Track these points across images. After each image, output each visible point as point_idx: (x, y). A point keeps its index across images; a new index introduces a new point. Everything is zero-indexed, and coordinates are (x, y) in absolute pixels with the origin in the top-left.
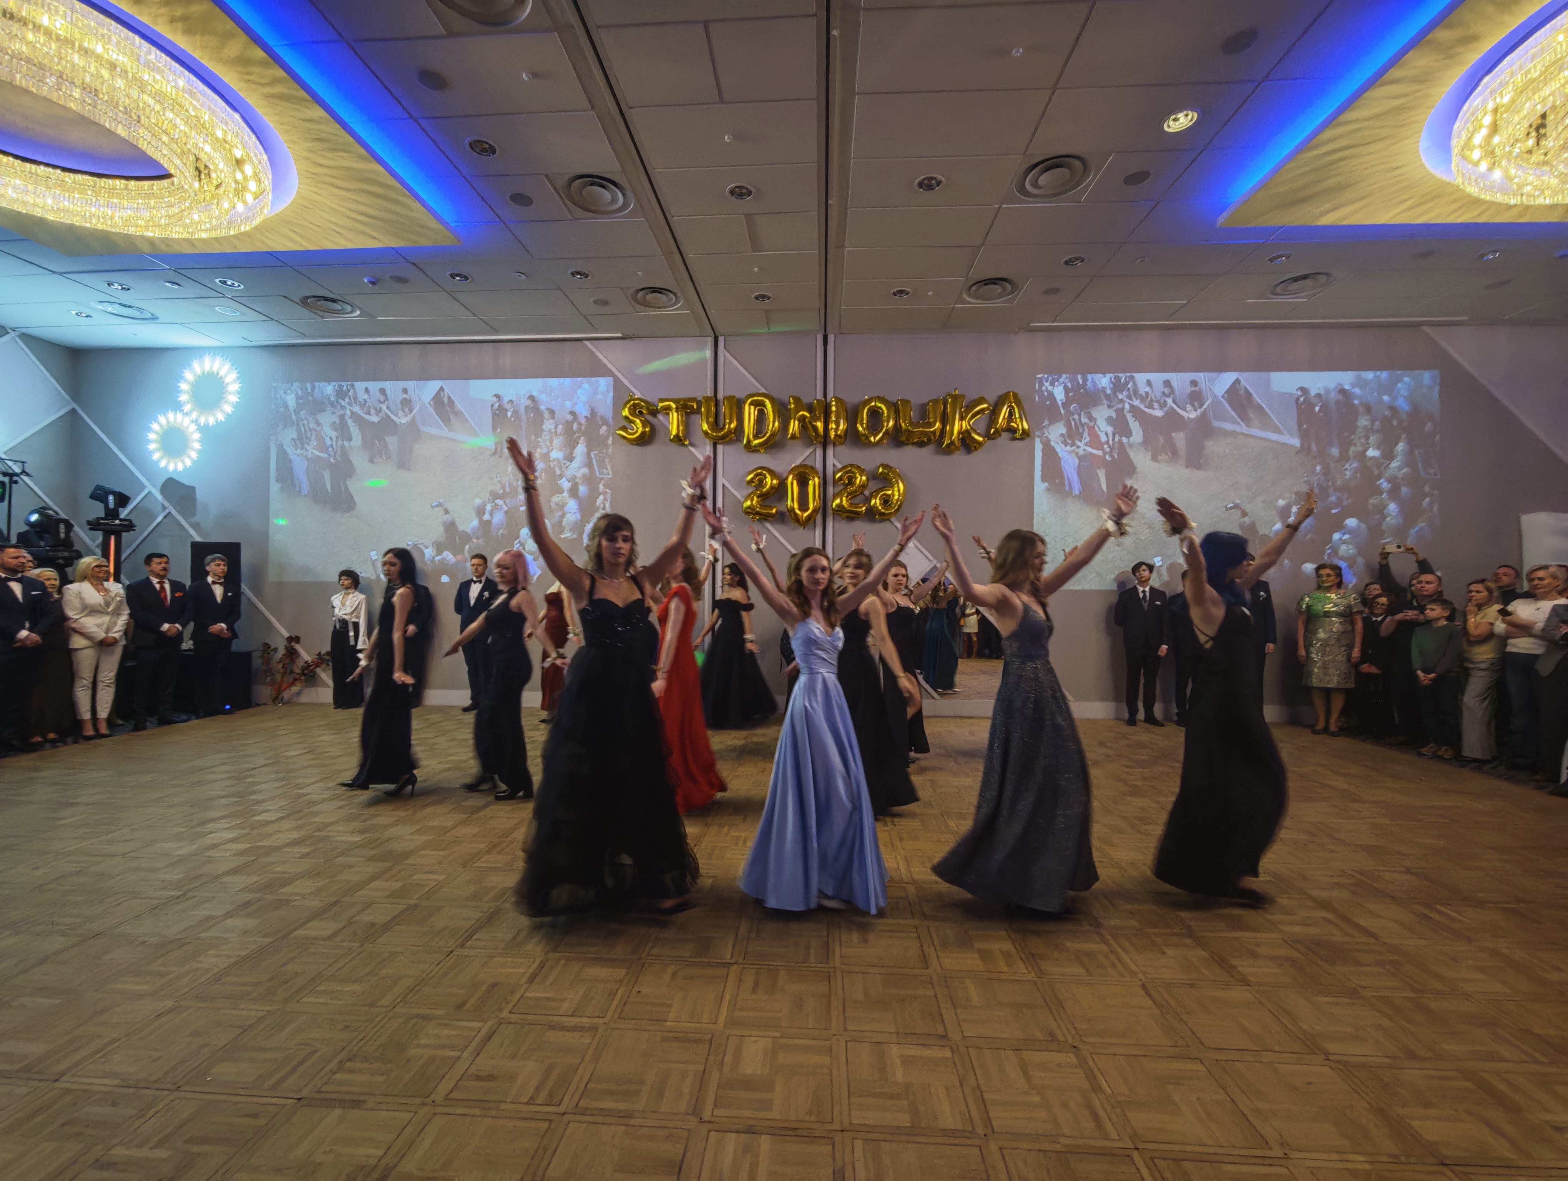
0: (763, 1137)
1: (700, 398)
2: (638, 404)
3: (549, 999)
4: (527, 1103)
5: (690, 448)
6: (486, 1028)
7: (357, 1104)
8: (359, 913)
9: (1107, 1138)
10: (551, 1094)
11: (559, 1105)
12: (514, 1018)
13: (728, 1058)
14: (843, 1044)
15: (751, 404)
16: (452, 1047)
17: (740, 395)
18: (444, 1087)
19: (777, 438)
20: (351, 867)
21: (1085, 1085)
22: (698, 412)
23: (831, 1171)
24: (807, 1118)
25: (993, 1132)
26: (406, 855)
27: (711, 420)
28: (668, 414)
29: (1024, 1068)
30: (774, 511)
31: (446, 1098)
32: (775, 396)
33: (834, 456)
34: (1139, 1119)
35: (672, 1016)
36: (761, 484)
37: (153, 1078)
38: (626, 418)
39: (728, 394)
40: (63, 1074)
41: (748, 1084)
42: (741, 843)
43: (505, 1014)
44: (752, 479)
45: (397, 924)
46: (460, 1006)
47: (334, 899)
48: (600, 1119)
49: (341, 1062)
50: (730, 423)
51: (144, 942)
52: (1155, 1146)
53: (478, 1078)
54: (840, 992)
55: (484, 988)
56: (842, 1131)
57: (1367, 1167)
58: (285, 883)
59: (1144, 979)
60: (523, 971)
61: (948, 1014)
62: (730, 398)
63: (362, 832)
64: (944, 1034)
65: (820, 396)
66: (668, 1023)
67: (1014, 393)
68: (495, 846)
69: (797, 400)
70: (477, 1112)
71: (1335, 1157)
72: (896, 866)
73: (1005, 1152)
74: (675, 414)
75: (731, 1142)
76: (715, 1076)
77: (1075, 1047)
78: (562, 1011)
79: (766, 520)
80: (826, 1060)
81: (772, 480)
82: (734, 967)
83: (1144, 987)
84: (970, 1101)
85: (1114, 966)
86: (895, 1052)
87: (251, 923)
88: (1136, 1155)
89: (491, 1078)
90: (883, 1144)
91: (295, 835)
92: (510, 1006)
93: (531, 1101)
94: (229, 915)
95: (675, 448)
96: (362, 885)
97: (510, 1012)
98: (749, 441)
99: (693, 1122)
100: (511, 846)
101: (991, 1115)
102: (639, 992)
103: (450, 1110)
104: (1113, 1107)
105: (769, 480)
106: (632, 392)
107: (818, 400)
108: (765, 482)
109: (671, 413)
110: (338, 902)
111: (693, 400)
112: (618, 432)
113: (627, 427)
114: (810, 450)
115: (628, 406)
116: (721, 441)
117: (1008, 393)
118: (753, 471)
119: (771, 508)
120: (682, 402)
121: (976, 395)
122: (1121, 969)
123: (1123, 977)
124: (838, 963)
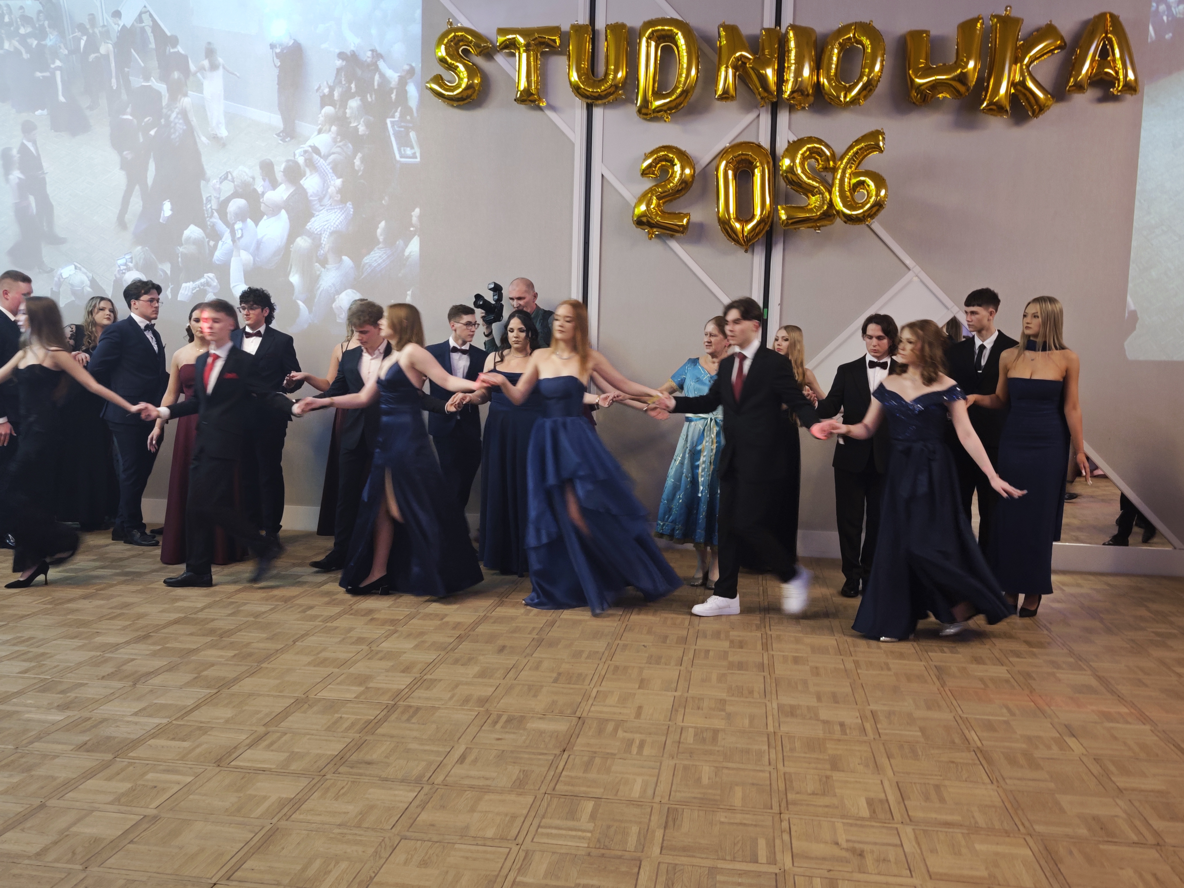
1: (566, 27)
2: (462, 39)
5: (549, 113)
8: (74, 824)
15: (649, 38)
17: (634, 22)
19: (693, 97)
20: (56, 757)
22: (562, 51)
26: (135, 744)
27: (585, 65)
28: (513, 55)
30: (685, 221)
32: (693, 21)
33: (790, 128)
36: (665, 174)
38: (442, 61)
39: (612, 21)
42: (635, 750)
44: (650, 166)
45: (131, 842)
47: (37, 802)
50: (616, 72)
62: (616, 29)
63: (63, 707)
65: (769, 22)
67: (1112, 16)
68: (260, 739)
69: (732, 30)
72: (882, 796)
74: (524, 56)
79: (672, 236)
81: (683, 169)
95: (523, 111)
96: (69, 785)
98: (646, 102)
100: (284, 738)
105: (677, 168)
106: (454, 17)
107: (765, 30)
108: (670, 171)
109: (517, 54)
110: (42, 806)
111: (555, 30)
112: (428, 85)
113: (444, 77)
114: (751, 116)
115: (446, 41)
116: (600, 102)
117: (1103, 16)
118: (652, 153)
119: (680, 216)
120: (536, 35)
121: (1042, 22)
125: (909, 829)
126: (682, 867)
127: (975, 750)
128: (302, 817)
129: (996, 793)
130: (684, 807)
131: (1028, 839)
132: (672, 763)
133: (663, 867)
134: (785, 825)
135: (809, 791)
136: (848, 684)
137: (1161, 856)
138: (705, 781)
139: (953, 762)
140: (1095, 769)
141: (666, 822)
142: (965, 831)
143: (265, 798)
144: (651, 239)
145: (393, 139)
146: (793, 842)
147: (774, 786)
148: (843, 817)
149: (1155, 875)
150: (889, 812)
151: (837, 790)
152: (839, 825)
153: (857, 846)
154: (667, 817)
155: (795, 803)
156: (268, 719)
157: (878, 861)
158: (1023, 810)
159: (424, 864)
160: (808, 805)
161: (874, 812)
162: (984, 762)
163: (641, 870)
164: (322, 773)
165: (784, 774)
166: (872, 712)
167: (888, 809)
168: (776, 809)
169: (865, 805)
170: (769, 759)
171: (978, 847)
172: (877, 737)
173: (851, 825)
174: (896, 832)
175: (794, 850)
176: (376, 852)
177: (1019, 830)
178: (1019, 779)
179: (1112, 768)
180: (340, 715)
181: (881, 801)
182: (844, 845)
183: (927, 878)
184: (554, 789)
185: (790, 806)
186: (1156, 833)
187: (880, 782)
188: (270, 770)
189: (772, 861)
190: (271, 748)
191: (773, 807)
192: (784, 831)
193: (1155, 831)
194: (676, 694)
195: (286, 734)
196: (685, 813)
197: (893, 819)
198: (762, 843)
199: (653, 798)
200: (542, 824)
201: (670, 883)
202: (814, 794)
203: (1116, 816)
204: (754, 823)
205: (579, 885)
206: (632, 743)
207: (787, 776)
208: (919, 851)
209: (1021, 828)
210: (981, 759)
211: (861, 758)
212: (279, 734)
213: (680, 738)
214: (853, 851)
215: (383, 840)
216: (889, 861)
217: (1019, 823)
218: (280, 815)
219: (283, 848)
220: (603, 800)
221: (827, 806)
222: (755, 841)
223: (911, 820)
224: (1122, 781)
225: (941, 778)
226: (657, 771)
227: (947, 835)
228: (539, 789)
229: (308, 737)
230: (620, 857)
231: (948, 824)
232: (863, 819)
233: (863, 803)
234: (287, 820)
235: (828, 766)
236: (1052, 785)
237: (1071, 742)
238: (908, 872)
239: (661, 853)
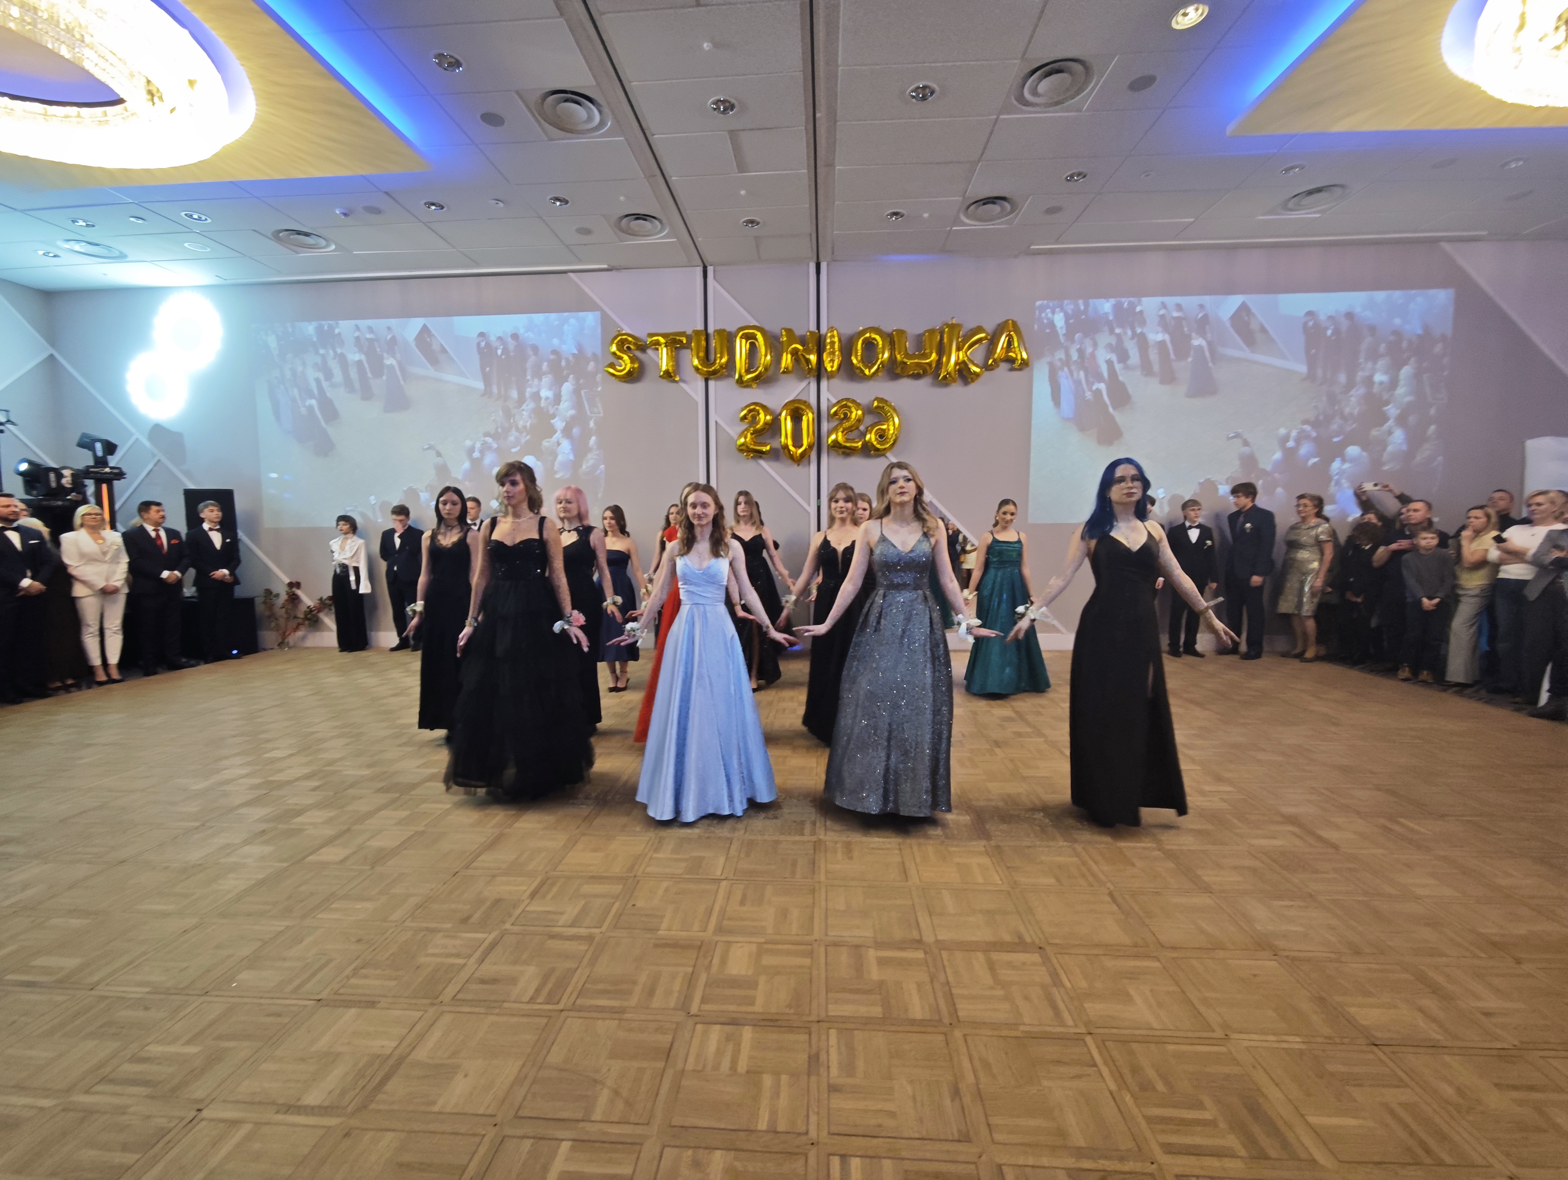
0: (746, 1027)
1: (689, 332)
2: (626, 339)
3: (549, 912)
4: (528, 1002)
5: (682, 384)
6: (491, 937)
7: (372, 1004)
8: (368, 840)
9: (1063, 1024)
10: (550, 994)
11: (558, 1003)
12: (516, 929)
13: (716, 961)
14: (822, 949)
15: (741, 338)
16: (458, 956)
17: (732, 328)
18: (451, 990)
19: (770, 373)
20: (361, 798)
21: (1047, 980)
22: (687, 346)
23: (806, 1056)
24: (787, 1011)
25: (959, 1021)
26: (414, 786)
27: (702, 354)
28: (657, 349)
29: (992, 967)
30: (768, 448)
31: (454, 998)
32: (768, 327)
33: (828, 390)
34: (1095, 1009)
35: (664, 926)
36: (754, 420)
37: (182, 986)
38: (614, 353)
39: (718, 328)
40: (98, 983)
41: (734, 983)
43: (508, 926)
44: (745, 415)
45: (405, 849)
46: (465, 920)
47: (345, 827)
48: (594, 1015)
49: (354, 969)
50: (721, 358)
51: (167, 868)
52: (1106, 1031)
53: (483, 981)
54: (823, 903)
55: (488, 904)
56: (818, 1022)
57: (1303, 1047)
58: (299, 813)
59: (1112, 888)
60: (525, 888)
61: (924, 920)
62: (720, 332)
63: (369, 766)
64: (918, 938)
65: (813, 327)
66: (660, 932)
67: (1013, 321)
69: (789, 331)
70: (482, 1010)
71: (1272, 1038)
73: (969, 1038)
74: (665, 350)
75: (716, 1033)
76: (703, 978)
77: (1040, 948)
78: (560, 923)
79: (761, 457)
80: (807, 961)
81: (765, 416)
82: (724, 883)
83: (1111, 895)
84: (940, 994)
85: (1084, 876)
86: (872, 954)
87: (267, 849)
88: (1089, 1039)
89: (494, 981)
90: (856, 1032)
91: (306, 770)
92: (513, 919)
93: (532, 1000)
94: (246, 842)
95: (666, 385)
96: (370, 814)
97: (512, 925)
99: (680, 1016)
101: (958, 1006)
102: (634, 905)
103: (459, 1009)
104: (1072, 998)
105: (762, 416)
106: (620, 327)
107: (811, 332)
108: (758, 418)
109: (660, 349)
110: (348, 830)
111: (683, 334)
112: (606, 369)
113: (616, 363)
114: (804, 384)
115: (616, 341)
116: (712, 377)
117: (1007, 321)
118: (746, 407)
119: (765, 445)
120: (671, 337)
121: (972, 325)
122: (1091, 879)
123: (1092, 886)
124: (822, 878)
144: (748, 459)
145: (585, 402)
159: (595, 850)
205: (692, 856)
237: (997, 750)
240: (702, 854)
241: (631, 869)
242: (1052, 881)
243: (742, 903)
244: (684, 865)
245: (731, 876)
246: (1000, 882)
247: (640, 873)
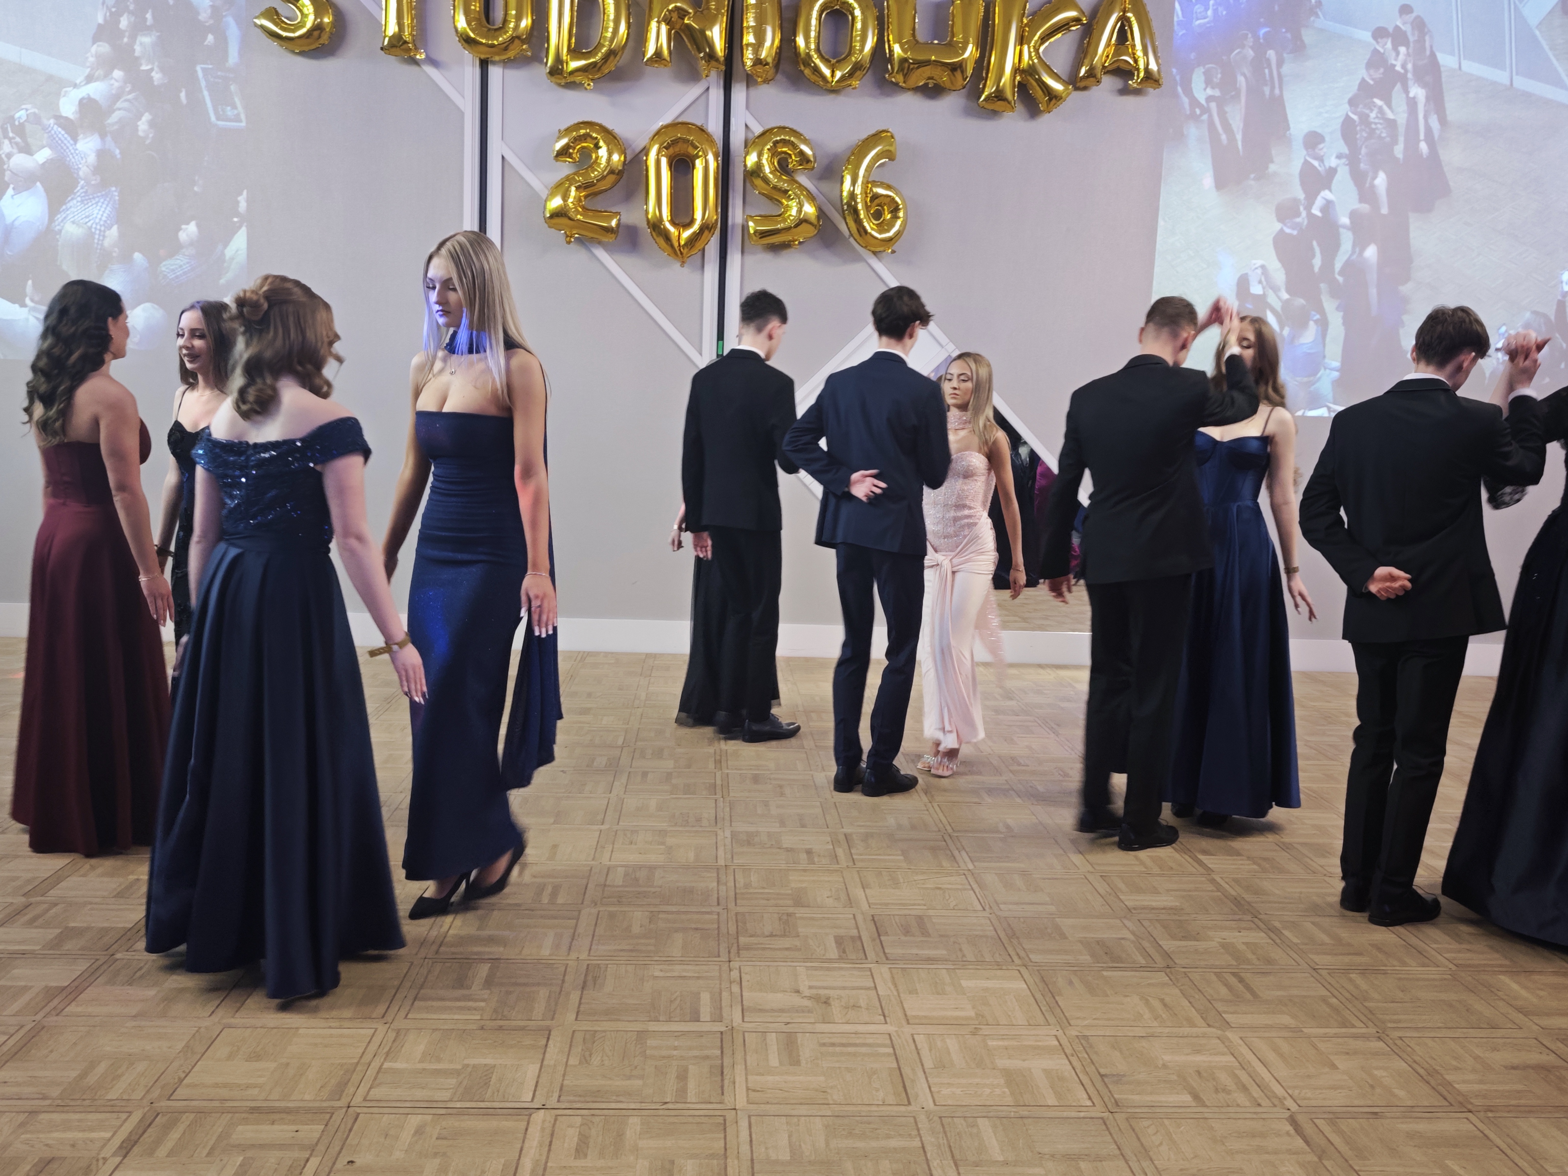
5: (427, 69)
19: (622, 60)
27: (476, 6)
30: (614, 223)
33: (749, 106)
36: (586, 160)
44: (566, 147)
50: (519, 18)
59: (1294, 1107)
68: (19, 912)
79: (597, 242)
81: (610, 155)
82: (539, 1116)
83: (1293, 1121)
85: (1244, 1089)
95: (392, 65)
100: (54, 910)
105: (603, 152)
108: (594, 156)
112: (259, 21)
113: (281, 11)
114: (695, 91)
116: (497, 58)
118: (568, 130)
119: (607, 215)
122: (1256, 1092)
123: (1259, 1105)
124: (741, 1101)
125: (885, 969)
126: (603, 1034)
127: (966, 872)
128: (79, 1009)
129: (989, 922)
130: (607, 962)
131: (1023, 970)
132: (594, 911)
133: (579, 1037)
134: (735, 974)
135: (767, 933)
136: (818, 804)
137: (1171, 979)
138: (636, 929)
139: (939, 888)
140: (1102, 887)
141: (585, 982)
142: (953, 967)
143: (26, 989)
144: (569, 242)
145: (206, 93)
146: (744, 994)
147: (723, 930)
148: (805, 960)
149: (1162, 1001)
150: (861, 951)
151: (800, 930)
152: (801, 970)
153: (822, 992)
154: (586, 975)
155: (748, 948)
156: (30, 887)
157: (847, 1008)
158: (1018, 938)
159: (256, 1057)
160: (764, 949)
161: (844, 952)
162: (975, 886)
163: (550, 1042)
164: (110, 951)
165: (737, 914)
166: (845, 835)
167: (861, 948)
168: (724, 957)
169: (834, 945)
170: (718, 898)
171: (964, 983)
172: (851, 864)
173: (816, 969)
174: (869, 973)
175: (744, 1003)
176: (187, 1046)
177: (1013, 961)
178: (1017, 904)
179: (1122, 886)
180: (136, 877)
181: (852, 938)
182: (807, 993)
183: (904, 1022)
184: (437, 952)
185: (741, 952)
186: (1167, 955)
187: (851, 916)
188: (32, 952)
189: (718, 1017)
190: (35, 924)
191: (721, 954)
192: (734, 982)
193: (1165, 951)
194: (602, 827)
195: (56, 905)
196: (609, 969)
197: (866, 958)
198: (705, 997)
199: (569, 954)
200: (419, 996)
201: (587, 1053)
202: (771, 935)
203: (1123, 939)
204: (696, 975)
205: (468, 1065)
206: (543, 889)
207: (739, 917)
208: (896, 993)
209: (1015, 958)
210: (972, 884)
211: (831, 890)
212: (45, 906)
213: (606, 880)
214: (816, 998)
215: (197, 1031)
216: (860, 1007)
217: (1012, 953)
218: (47, 1009)
219: (51, 1051)
220: (502, 961)
221: (787, 949)
222: (696, 996)
223: (887, 959)
224: (1132, 900)
225: (925, 907)
226: (575, 921)
227: (929, 973)
228: (416, 954)
229: (89, 907)
230: (523, 1028)
231: (930, 960)
232: (830, 961)
233: (831, 943)
234: (57, 1015)
235: (790, 902)
236: (1052, 909)
238: (882, 1018)
239: (576, 1019)
240: (489, 1061)
241: (341, 1087)
242: (1187, 1098)
243: (581, 1151)
244: (452, 1082)
245: (553, 1102)
246: (1089, 1103)
247: (358, 1100)
